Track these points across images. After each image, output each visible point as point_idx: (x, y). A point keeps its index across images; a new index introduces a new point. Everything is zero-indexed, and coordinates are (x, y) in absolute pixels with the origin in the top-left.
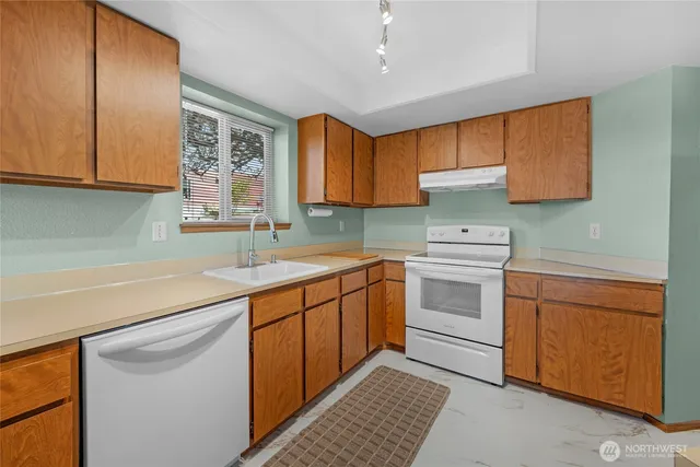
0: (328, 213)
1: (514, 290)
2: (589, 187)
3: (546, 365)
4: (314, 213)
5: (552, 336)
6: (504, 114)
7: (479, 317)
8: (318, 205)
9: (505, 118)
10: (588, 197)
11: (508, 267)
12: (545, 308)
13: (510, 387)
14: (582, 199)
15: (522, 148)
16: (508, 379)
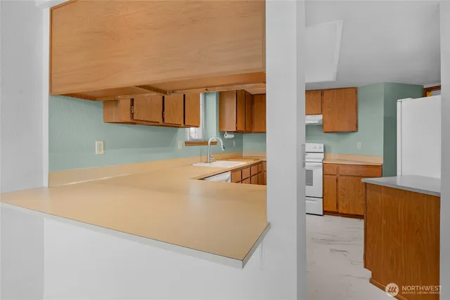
0: (232, 136)
1: (328, 171)
2: (357, 126)
3: (340, 203)
4: (228, 136)
5: (343, 191)
6: (321, 90)
7: (312, 185)
8: (230, 132)
9: (322, 92)
10: (356, 130)
11: (324, 162)
12: (340, 178)
13: (325, 216)
14: (355, 132)
15: (329, 107)
16: (325, 212)
